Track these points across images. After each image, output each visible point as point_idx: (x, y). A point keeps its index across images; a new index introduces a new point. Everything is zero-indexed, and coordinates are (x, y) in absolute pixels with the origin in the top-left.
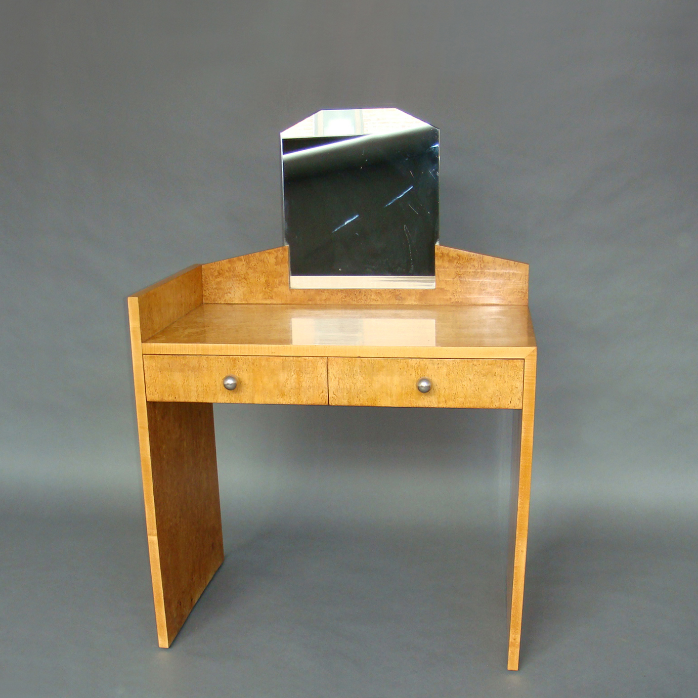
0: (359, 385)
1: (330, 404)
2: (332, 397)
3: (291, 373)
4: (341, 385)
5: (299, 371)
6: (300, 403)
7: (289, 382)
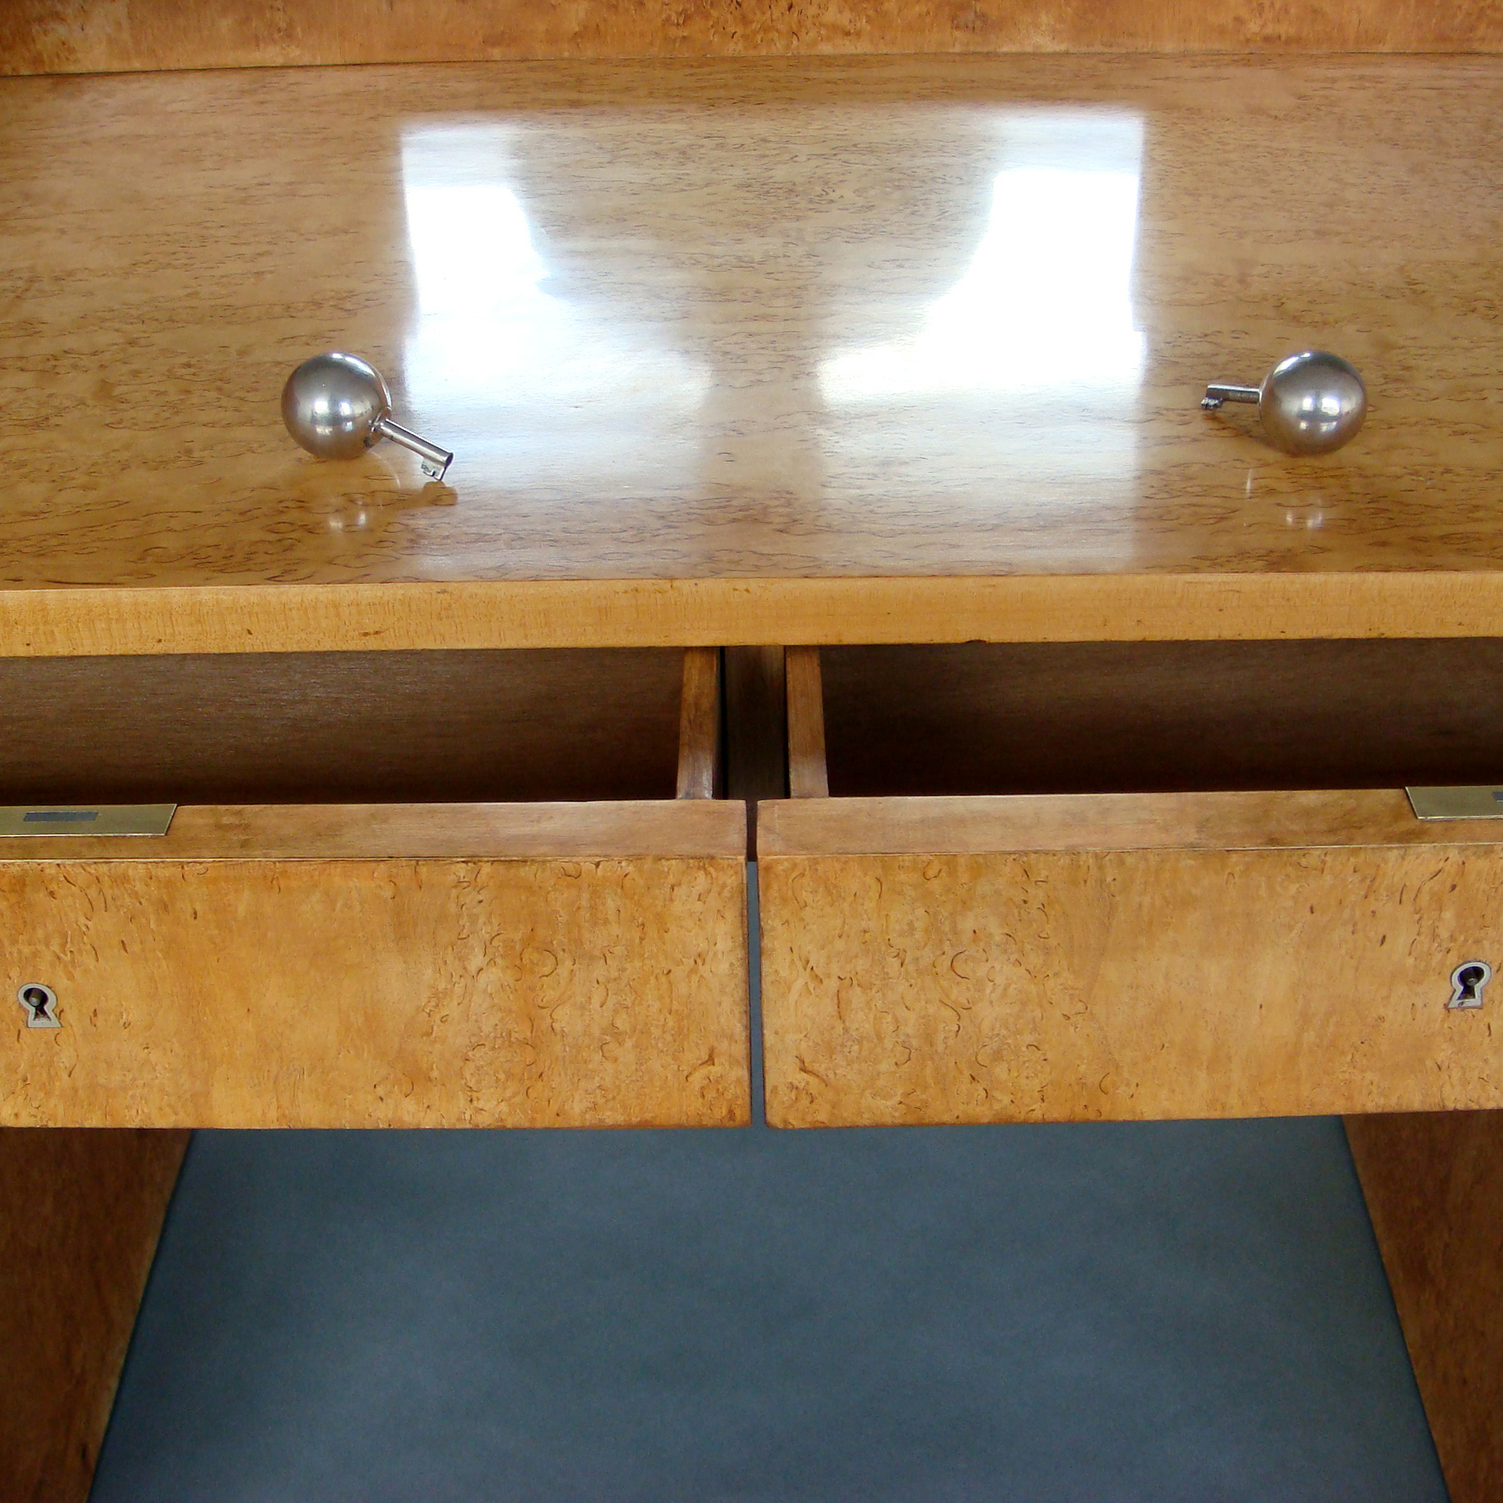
0: (990, 1014)
1: (775, 1116)
2: (792, 1087)
3: (462, 959)
4: (860, 1020)
5: (530, 940)
6: (544, 1120)
7: (452, 1009)
